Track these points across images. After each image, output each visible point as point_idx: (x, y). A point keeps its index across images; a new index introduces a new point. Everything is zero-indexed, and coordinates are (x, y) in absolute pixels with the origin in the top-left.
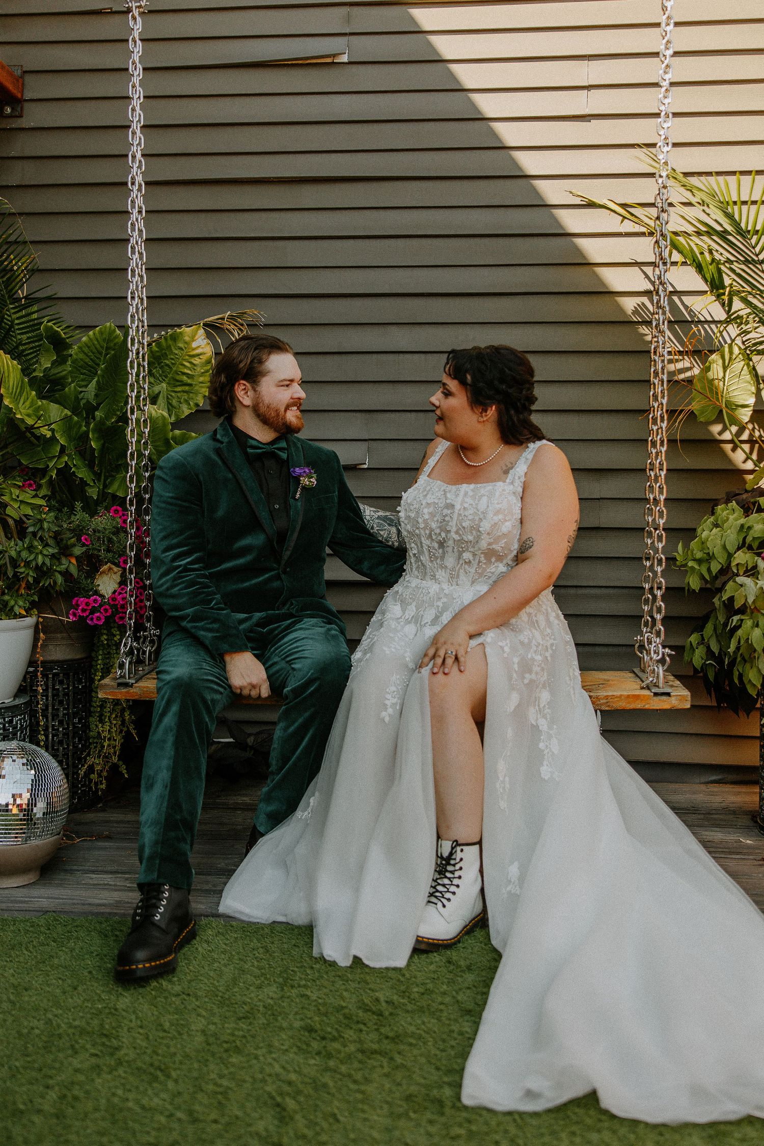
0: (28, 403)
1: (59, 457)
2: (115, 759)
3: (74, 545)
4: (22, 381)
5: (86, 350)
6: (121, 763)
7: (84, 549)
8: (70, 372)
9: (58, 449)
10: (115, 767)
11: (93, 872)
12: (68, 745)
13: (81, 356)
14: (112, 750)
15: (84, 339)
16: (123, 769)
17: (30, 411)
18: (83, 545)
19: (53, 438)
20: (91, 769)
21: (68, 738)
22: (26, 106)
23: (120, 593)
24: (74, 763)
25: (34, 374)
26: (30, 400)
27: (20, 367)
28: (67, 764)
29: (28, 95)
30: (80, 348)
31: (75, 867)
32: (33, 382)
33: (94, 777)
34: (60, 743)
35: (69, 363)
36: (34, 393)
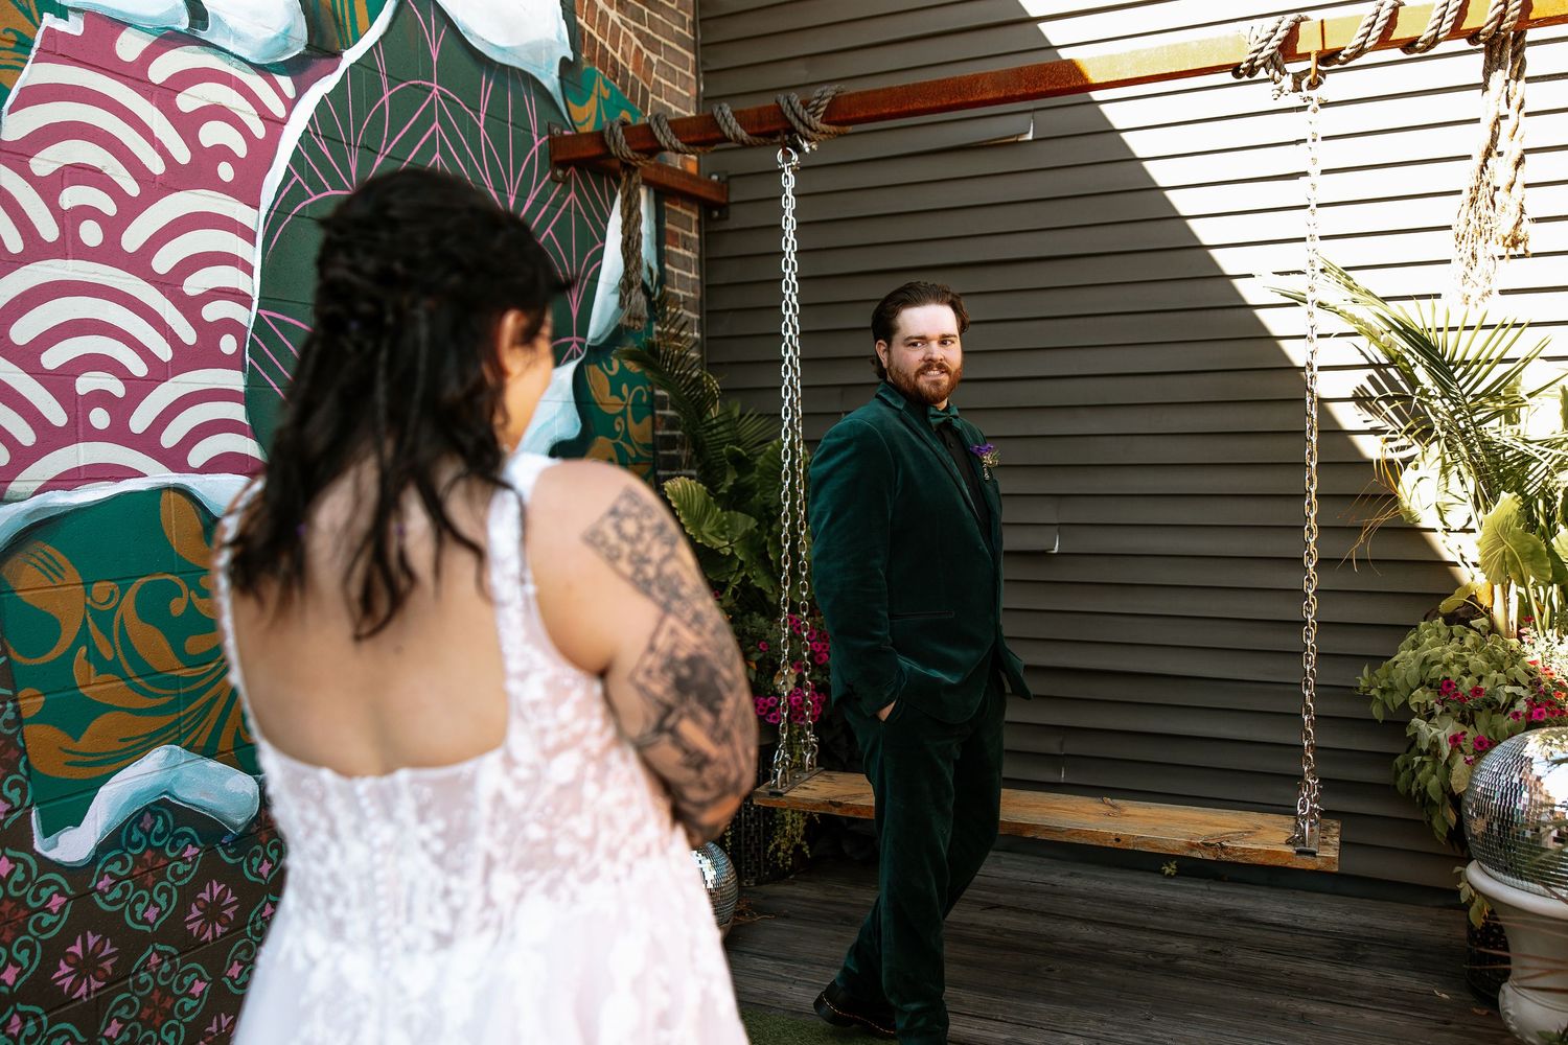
0: (712, 521)
1: (739, 571)
2: (798, 840)
3: (753, 652)
4: (707, 501)
5: (772, 457)
6: (805, 843)
7: (761, 655)
8: (758, 479)
9: (738, 564)
10: (798, 848)
11: (760, 956)
12: (759, 823)
13: (768, 463)
14: (795, 833)
15: (769, 448)
16: (806, 849)
17: (715, 528)
18: (761, 651)
19: (732, 554)
20: (778, 848)
21: (759, 817)
22: (733, 209)
23: (795, 695)
24: (765, 839)
25: (720, 492)
26: (715, 517)
27: (705, 488)
28: (759, 840)
29: (733, 199)
30: (766, 456)
31: (745, 949)
32: (719, 499)
33: (780, 854)
34: (752, 821)
35: (757, 471)
36: (719, 510)
